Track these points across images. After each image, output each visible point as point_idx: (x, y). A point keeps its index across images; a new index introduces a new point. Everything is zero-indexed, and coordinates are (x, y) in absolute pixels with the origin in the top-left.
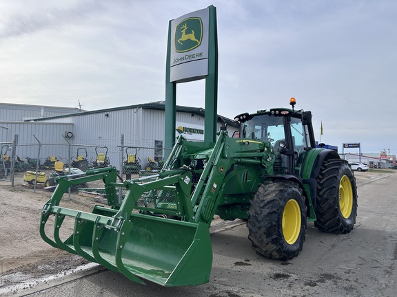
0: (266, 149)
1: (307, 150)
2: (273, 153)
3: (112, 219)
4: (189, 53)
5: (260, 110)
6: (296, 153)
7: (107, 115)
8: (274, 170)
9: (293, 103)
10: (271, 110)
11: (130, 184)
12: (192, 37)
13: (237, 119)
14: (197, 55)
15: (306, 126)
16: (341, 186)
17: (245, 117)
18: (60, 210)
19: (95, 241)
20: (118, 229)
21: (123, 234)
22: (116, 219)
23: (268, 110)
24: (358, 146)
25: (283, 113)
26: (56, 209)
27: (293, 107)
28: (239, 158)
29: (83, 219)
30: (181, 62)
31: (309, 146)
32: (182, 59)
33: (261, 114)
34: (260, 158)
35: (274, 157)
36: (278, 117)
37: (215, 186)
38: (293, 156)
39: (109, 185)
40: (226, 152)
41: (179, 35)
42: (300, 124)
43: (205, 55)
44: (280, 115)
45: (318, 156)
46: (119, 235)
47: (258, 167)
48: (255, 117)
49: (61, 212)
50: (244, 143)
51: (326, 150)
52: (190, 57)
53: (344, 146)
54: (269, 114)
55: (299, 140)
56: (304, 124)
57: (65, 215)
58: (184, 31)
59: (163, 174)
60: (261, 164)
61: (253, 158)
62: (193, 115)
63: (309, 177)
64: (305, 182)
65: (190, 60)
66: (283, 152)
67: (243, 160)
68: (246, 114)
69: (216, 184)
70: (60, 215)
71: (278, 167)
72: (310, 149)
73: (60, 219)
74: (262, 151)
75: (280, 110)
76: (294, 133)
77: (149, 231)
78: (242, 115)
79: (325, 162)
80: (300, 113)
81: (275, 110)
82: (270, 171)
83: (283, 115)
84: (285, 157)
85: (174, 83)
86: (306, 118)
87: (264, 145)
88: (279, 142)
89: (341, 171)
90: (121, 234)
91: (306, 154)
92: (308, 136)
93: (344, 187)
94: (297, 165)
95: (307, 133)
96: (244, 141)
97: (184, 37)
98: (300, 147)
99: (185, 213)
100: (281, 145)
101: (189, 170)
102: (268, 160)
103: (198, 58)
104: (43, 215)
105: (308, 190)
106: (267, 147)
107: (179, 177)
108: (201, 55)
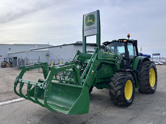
0: (116, 58)
1: (135, 57)
2: (120, 59)
3: (43, 84)
4: (90, 27)
5: (113, 40)
6: (130, 59)
7: (61, 48)
8: (120, 66)
9: (129, 36)
10: (119, 40)
11: (51, 68)
12: (91, 21)
13: (103, 44)
14: (93, 27)
15: (135, 47)
16: (150, 73)
17: (107, 43)
18: (22, 80)
19: (36, 94)
20: (45, 88)
21: (47, 90)
22: (44, 84)
23: (117, 40)
24: (159, 54)
25: (124, 41)
26: (20, 80)
27: (129, 38)
28: (104, 60)
29: (31, 84)
30: (88, 30)
31: (136, 55)
32: (88, 28)
33: (114, 42)
34: (114, 61)
35: (120, 61)
36: (122, 43)
37: (93, 71)
38: (129, 60)
39: (45, 70)
40: (98, 57)
41: (87, 20)
42: (132, 46)
43: (96, 27)
44: (123, 42)
45: (140, 60)
46: (45, 91)
47: (113, 66)
48: (111, 43)
49: (22, 82)
50: (107, 54)
51: (143, 57)
52: (91, 28)
53: (153, 55)
54: (118, 41)
55: (131, 53)
56: (133, 46)
57: (24, 83)
58: (88, 19)
59: (66, 64)
60: (114, 65)
61: (110, 61)
62: (91, 46)
63: (136, 69)
64: (134, 71)
65: (91, 29)
66: (124, 58)
67: (106, 61)
68: (108, 42)
69: (93, 70)
70: (22, 83)
71: (122, 65)
72: (136, 57)
73: (22, 84)
74: (115, 58)
75: (123, 40)
76: (129, 50)
77: (62, 90)
78: (106, 42)
79: (143, 63)
80: (132, 41)
81: (120, 40)
82: (118, 68)
83: (124, 42)
84: (125, 61)
85: (85, 37)
86: (135, 43)
87: (116, 56)
88: (122, 54)
89: (150, 67)
90: (46, 91)
91: (134, 59)
92: (135, 51)
93: (152, 73)
94: (130, 64)
95: (135, 49)
96: (107, 53)
97: (89, 21)
98: (132, 56)
99: (77, 82)
100: (123, 56)
101: (79, 62)
102: (118, 62)
103: (93, 28)
104: (15, 83)
105: (135, 75)
106: (117, 57)
107: (74, 65)
108: (94, 27)
